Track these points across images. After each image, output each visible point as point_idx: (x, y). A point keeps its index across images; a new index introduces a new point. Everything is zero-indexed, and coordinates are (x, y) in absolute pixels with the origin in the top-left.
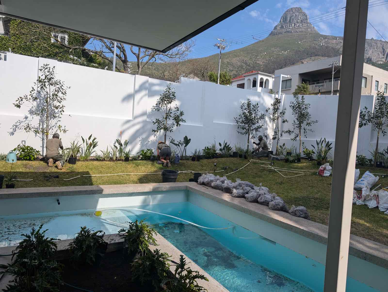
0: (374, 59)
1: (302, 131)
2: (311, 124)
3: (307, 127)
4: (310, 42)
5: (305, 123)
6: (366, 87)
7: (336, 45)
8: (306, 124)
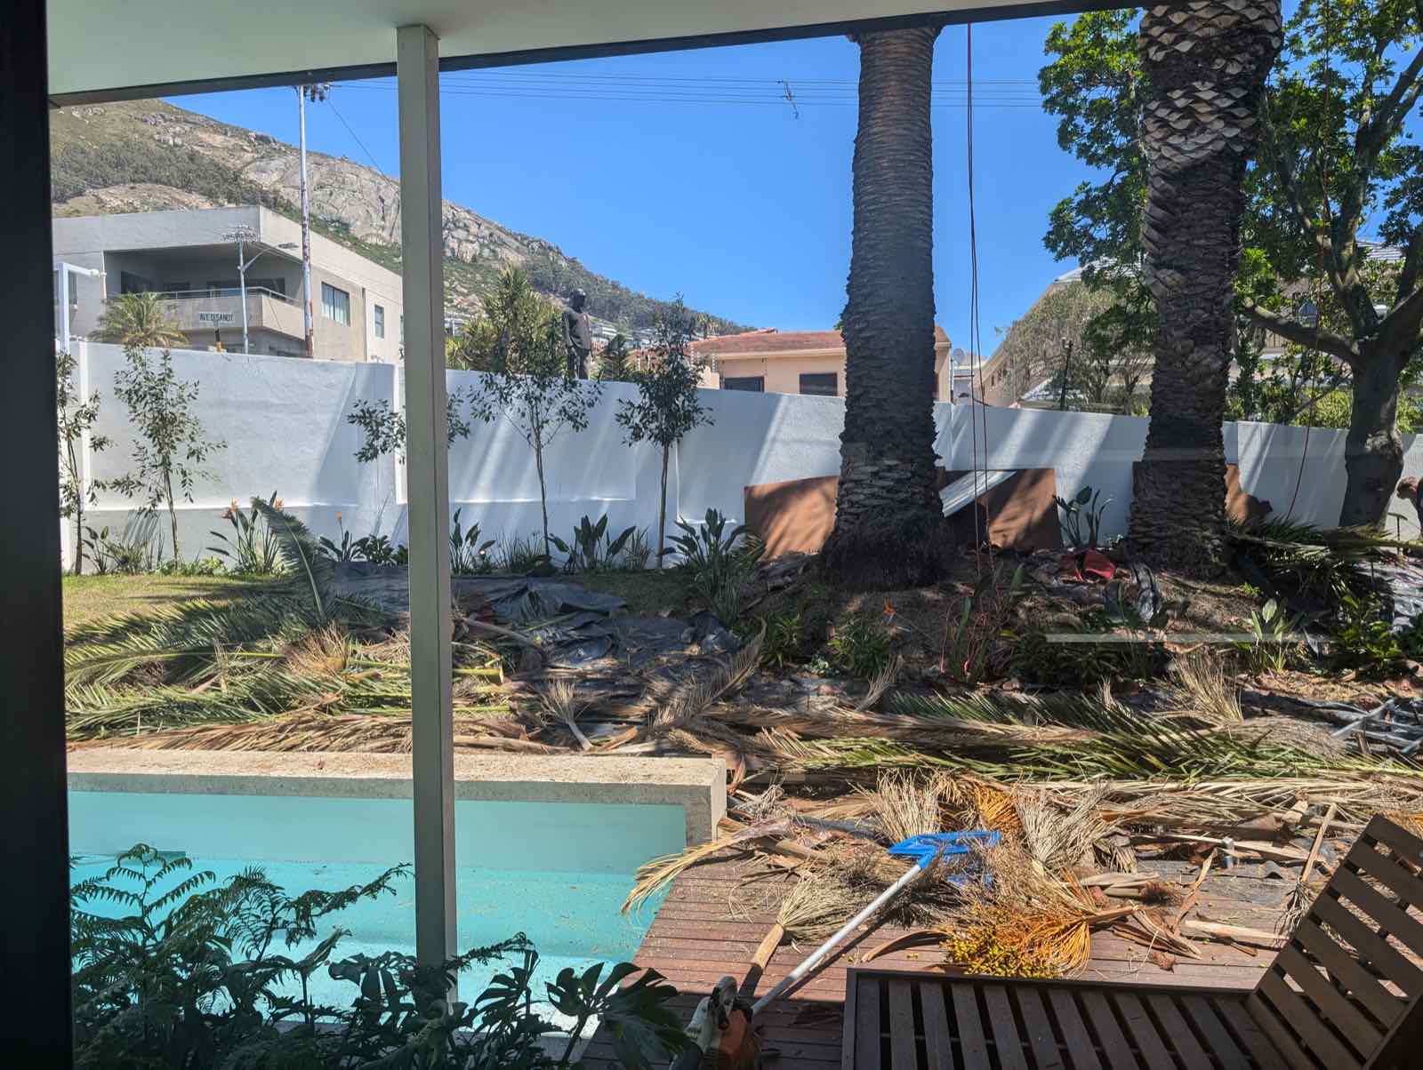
0: (357, 230)
1: (176, 478)
2: (204, 452)
3: (191, 465)
4: (122, 120)
5: (183, 448)
6: (349, 323)
7: (225, 154)
8: (187, 452)
